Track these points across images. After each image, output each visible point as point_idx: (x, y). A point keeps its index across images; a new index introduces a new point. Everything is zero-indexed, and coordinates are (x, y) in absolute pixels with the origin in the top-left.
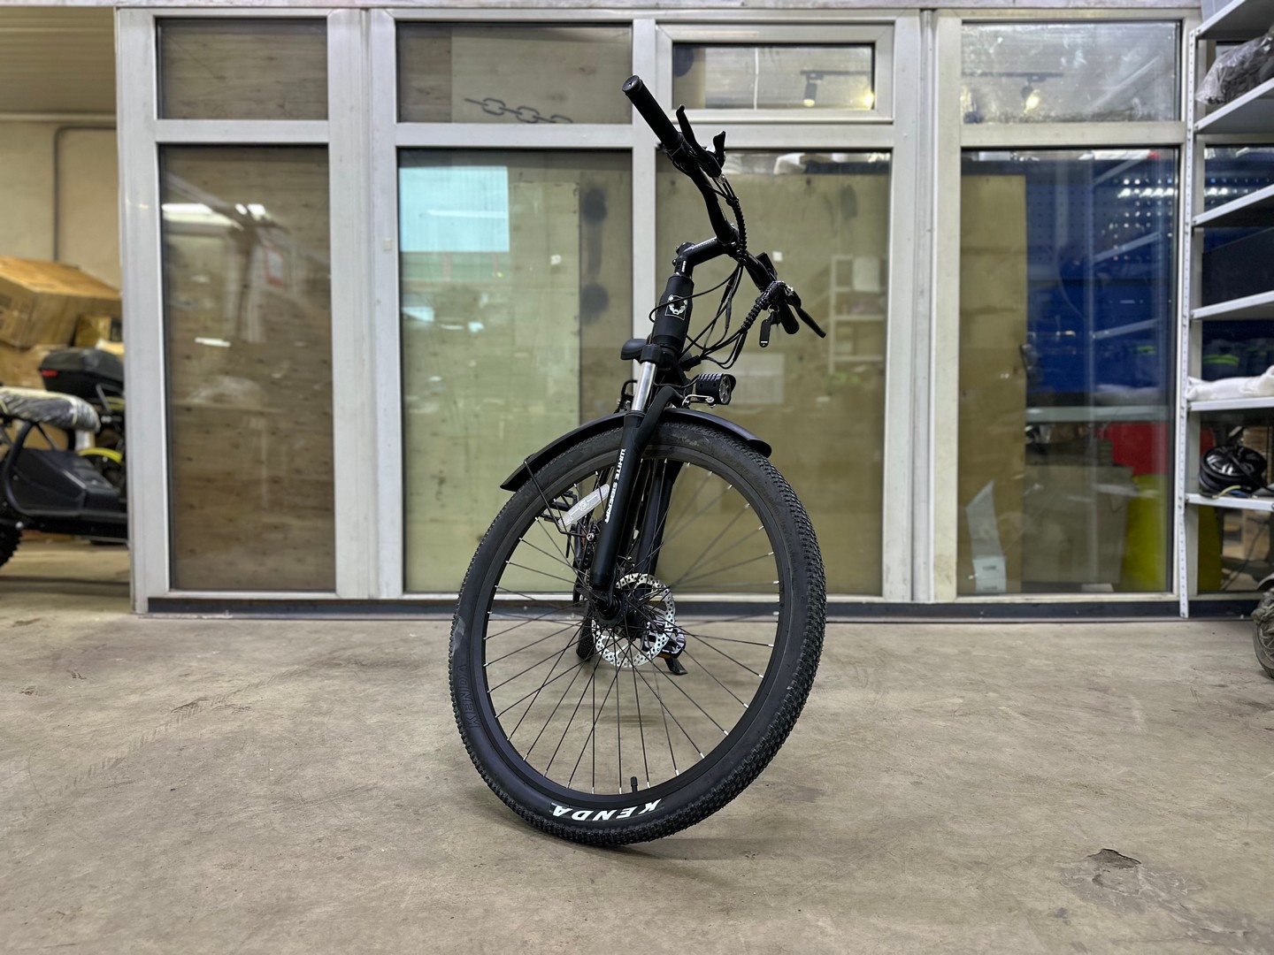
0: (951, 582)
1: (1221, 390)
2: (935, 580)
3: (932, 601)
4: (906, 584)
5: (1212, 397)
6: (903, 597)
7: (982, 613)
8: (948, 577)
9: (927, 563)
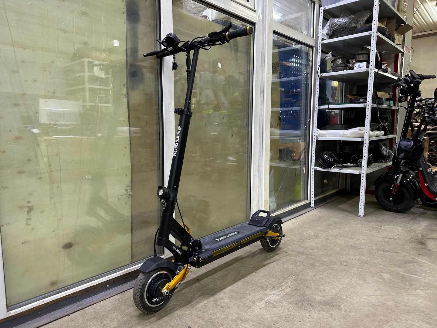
1: (329, 134)
5: (327, 136)
9: (262, 205)
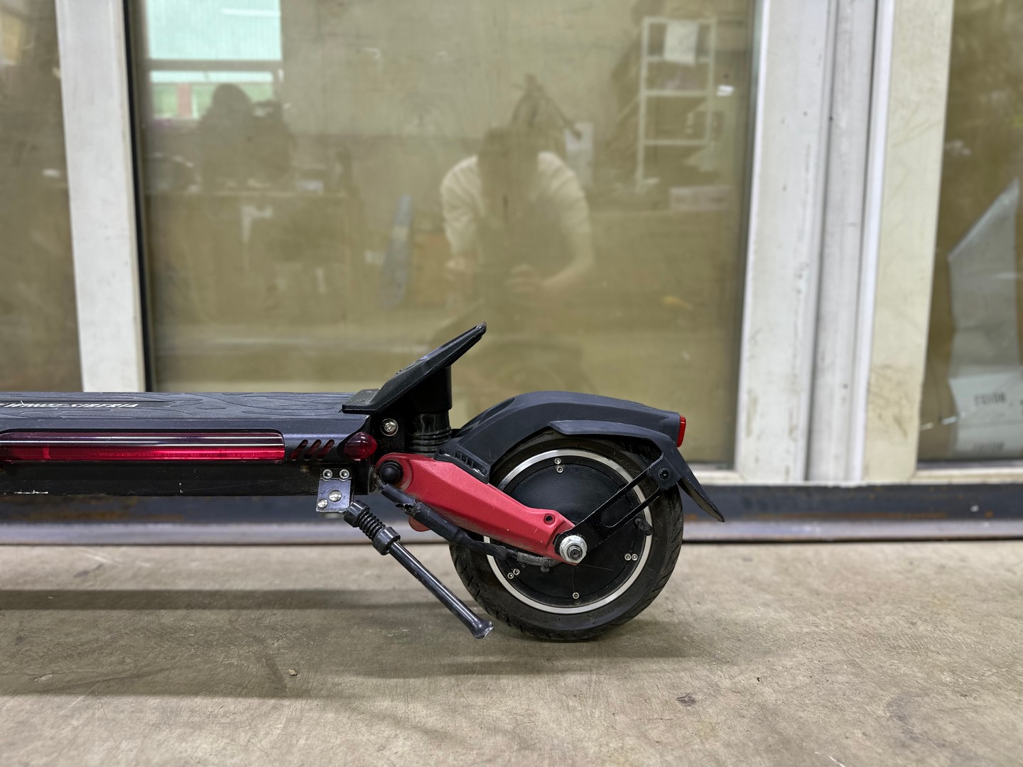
0: (905, 433)
2: (866, 428)
3: (856, 480)
4: (795, 440)
6: (787, 472)
7: (975, 509)
8: (898, 421)
9: (848, 386)
